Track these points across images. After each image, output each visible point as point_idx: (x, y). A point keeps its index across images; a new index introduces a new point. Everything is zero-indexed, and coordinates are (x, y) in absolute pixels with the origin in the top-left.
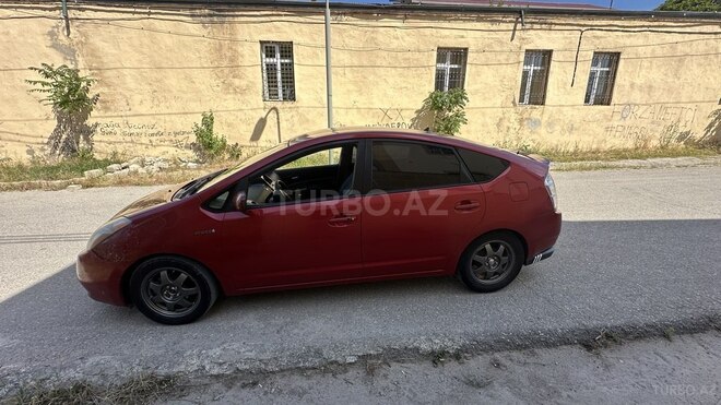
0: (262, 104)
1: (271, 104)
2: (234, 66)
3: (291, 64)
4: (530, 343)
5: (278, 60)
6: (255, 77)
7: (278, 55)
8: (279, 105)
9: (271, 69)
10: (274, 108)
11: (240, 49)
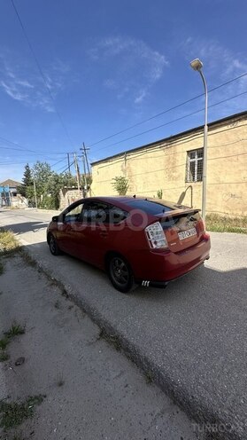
0: (184, 184)
1: (188, 184)
2: (174, 167)
3: (202, 161)
4: (87, 311)
5: (196, 159)
6: (182, 170)
7: (196, 157)
8: (193, 184)
9: (192, 164)
10: (191, 186)
11: (177, 158)
